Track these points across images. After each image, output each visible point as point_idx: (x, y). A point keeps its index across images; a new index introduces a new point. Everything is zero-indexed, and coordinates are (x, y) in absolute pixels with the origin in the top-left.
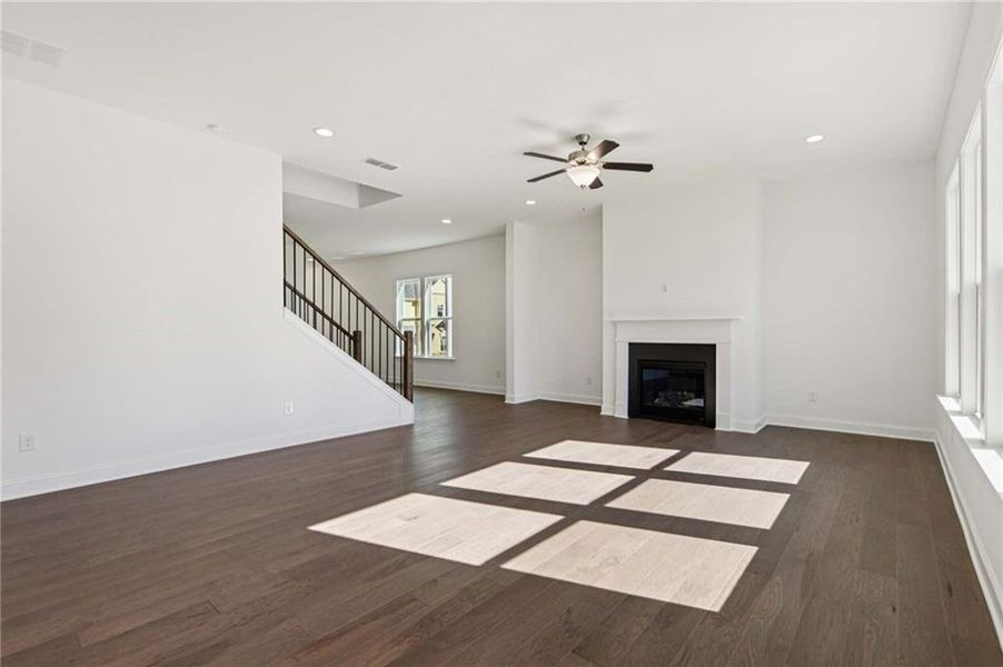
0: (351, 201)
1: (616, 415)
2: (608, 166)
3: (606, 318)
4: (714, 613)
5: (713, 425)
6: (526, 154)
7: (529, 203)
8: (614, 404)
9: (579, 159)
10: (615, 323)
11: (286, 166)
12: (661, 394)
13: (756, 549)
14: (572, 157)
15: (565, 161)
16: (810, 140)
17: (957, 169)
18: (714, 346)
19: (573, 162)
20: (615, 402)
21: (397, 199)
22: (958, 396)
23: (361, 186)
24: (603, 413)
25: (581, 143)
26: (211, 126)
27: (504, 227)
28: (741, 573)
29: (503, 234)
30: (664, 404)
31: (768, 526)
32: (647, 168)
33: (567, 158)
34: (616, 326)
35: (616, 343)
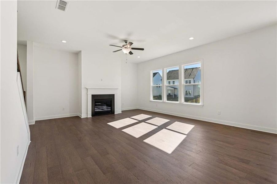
1: (88, 117)
2: (133, 49)
5: (114, 113)
6: (110, 45)
8: (87, 114)
9: (125, 47)
14: (123, 46)
15: (122, 47)
19: (123, 48)
24: (82, 117)
25: (126, 42)
33: (122, 46)
34: (87, 89)
35: (87, 95)
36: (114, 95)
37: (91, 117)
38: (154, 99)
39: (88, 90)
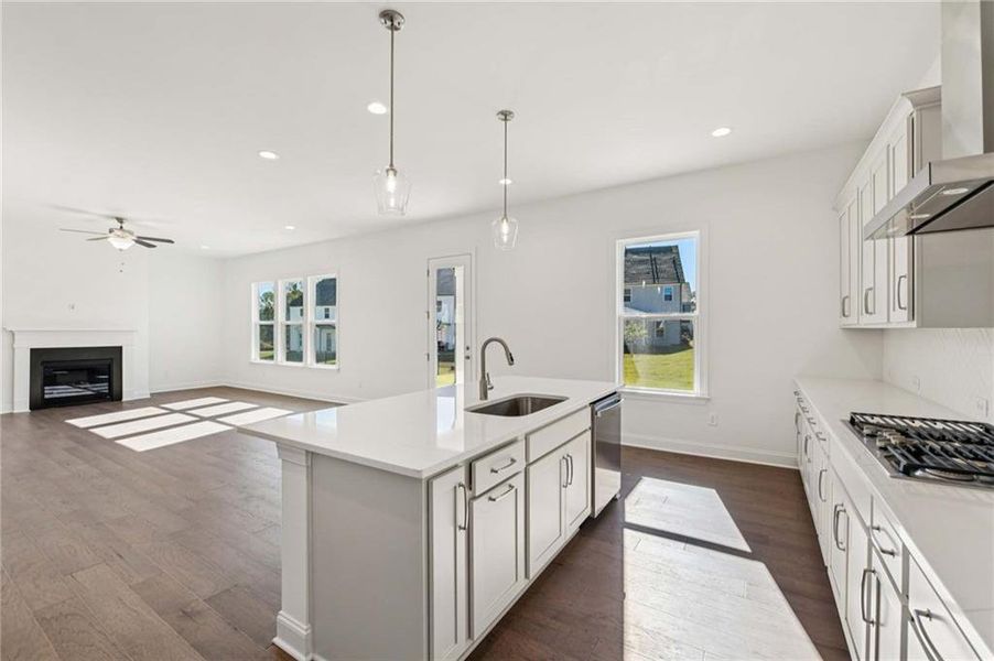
1: (17, 411)
5: (118, 399)
8: (13, 402)
10: (13, 333)
20: (16, 400)
25: (121, 223)
34: (13, 335)
35: (13, 349)
36: (120, 349)
37: (29, 411)
38: (262, 358)
39: (16, 337)
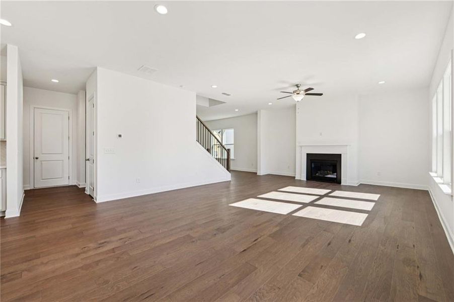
0: (207, 104)
1: (302, 179)
2: (308, 94)
3: (297, 144)
4: (359, 226)
5: (340, 183)
7: (270, 104)
8: (301, 175)
9: (297, 93)
10: (301, 147)
11: (197, 96)
12: (319, 172)
13: (367, 215)
14: (294, 92)
15: (292, 93)
16: (380, 83)
17: (436, 95)
18: (341, 155)
19: (295, 94)
20: (302, 175)
21: (224, 104)
22: (436, 172)
23: (210, 99)
24: (296, 178)
25: (298, 87)
26: (181, 86)
27: (257, 112)
28: (364, 219)
29: (256, 113)
30: (320, 176)
31: (370, 210)
32: (321, 94)
35: (302, 153)
37: (305, 180)
